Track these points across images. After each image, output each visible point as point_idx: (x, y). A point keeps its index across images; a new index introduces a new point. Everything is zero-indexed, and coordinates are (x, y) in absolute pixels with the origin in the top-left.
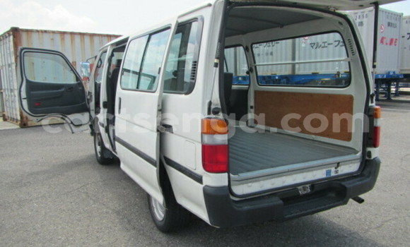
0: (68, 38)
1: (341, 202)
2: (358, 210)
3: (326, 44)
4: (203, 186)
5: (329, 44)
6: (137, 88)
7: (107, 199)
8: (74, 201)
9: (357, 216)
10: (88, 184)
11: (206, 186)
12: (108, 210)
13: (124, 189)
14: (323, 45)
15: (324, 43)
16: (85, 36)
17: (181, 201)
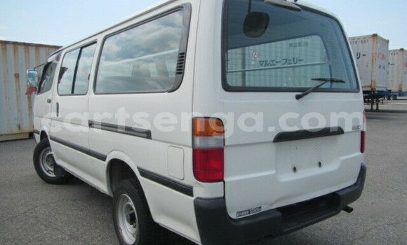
0: (10, 48)
1: (334, 212)
2: (336, 220)
3: (274, 63)
4: (193, 198)
5: (277, 62)
6: (73, 92)
7: (62, 222)
8: (21, 228)
9: (337, 226)
10: (37, 207)
11: (198, 198)
12: (63, 236)
13: (81, 211)
14: (271, 63)
15: (272, 61)
16: (30, 47)
17: (160, 219)
